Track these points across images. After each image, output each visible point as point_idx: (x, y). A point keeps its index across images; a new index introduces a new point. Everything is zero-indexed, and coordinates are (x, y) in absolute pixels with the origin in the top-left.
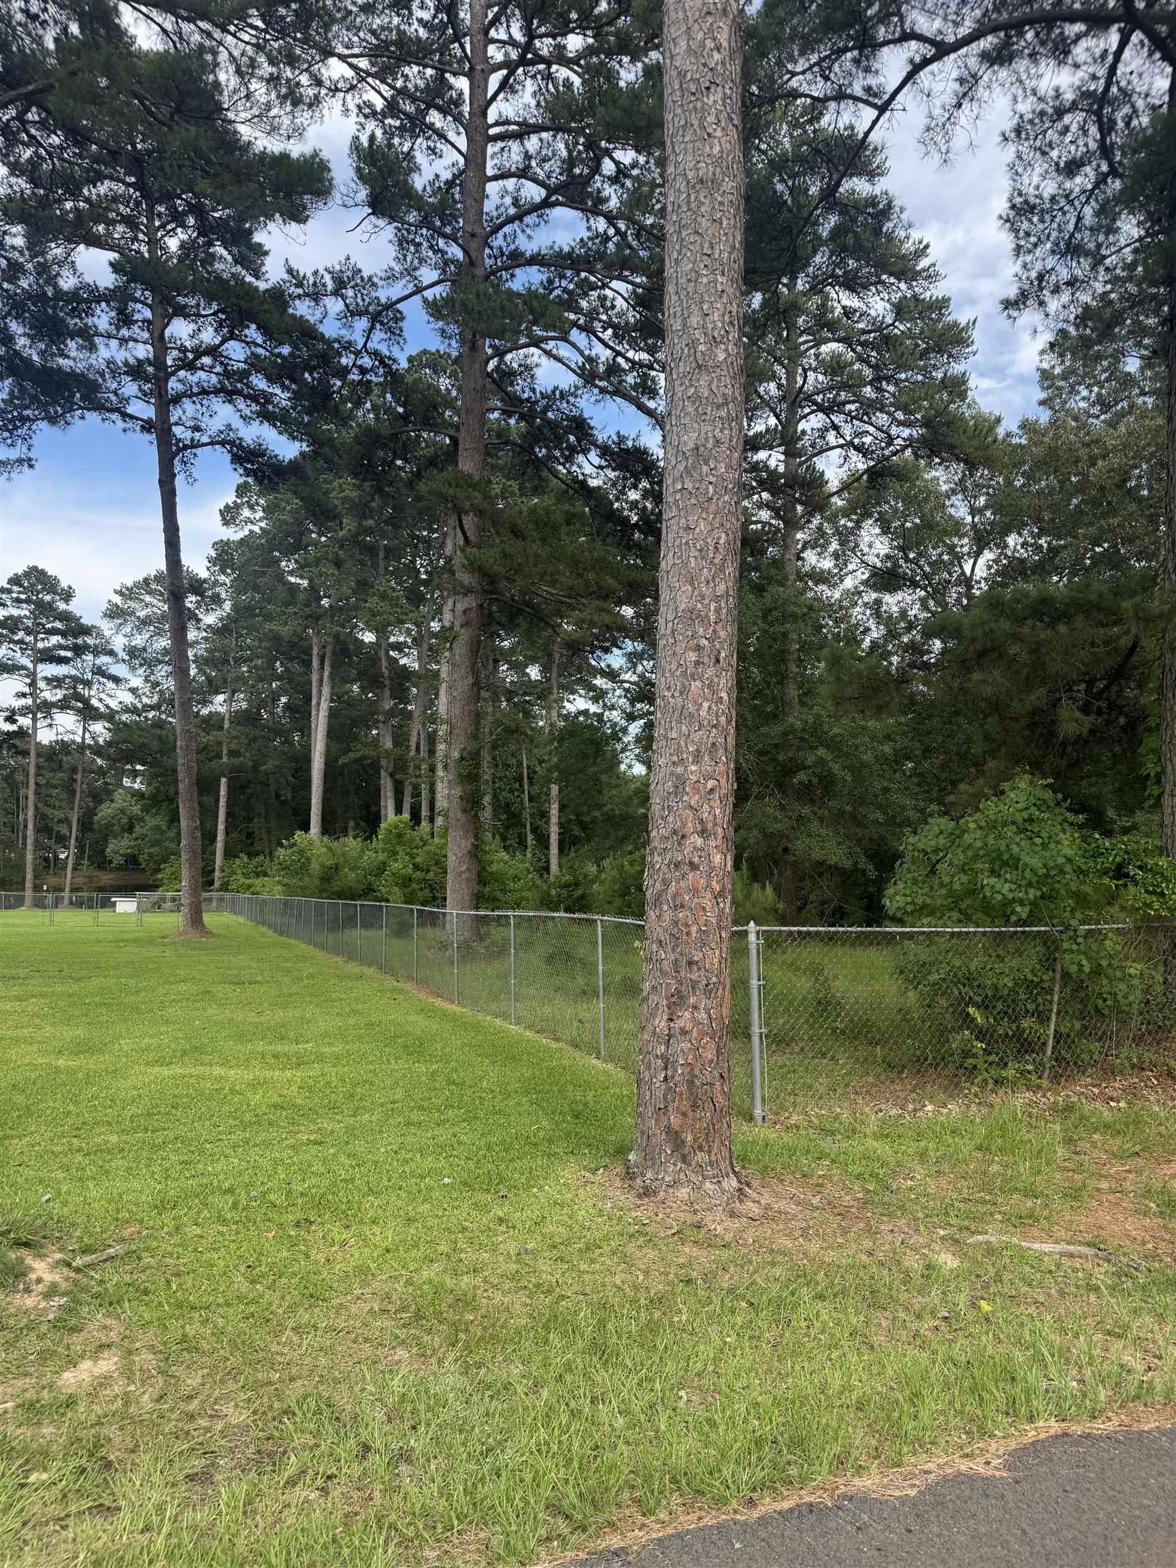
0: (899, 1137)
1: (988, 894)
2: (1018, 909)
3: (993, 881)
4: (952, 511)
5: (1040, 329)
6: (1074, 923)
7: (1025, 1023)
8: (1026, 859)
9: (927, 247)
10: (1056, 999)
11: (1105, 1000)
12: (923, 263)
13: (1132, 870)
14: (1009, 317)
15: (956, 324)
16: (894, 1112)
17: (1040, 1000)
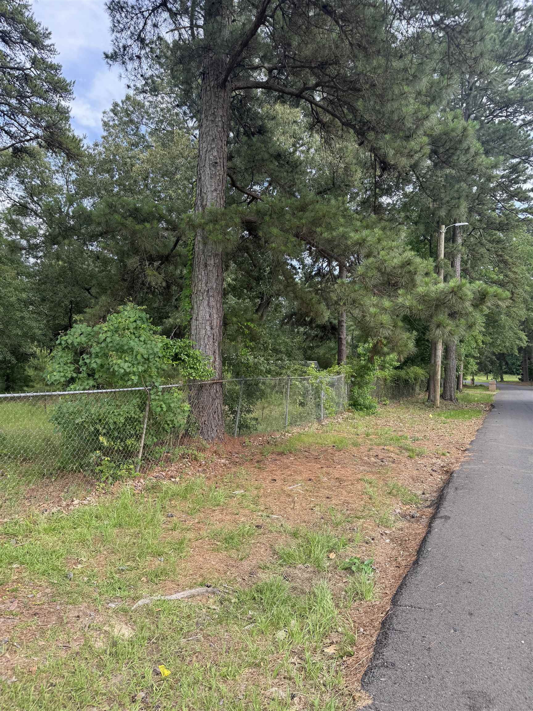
0: (62, 528)
1: (116, 369)
2: (133, 377)
3: (119, 361)
4: (57, 181)
5: (123, 76)
6: (156, 384)
7: (128, 442)
8: (136, 348)
9: (50, 33)
10: (145, 426)
11: (168, 425)
12: (47, 42)
13: (183, 357)
14: (108, 63)
15: (64, 81)
16: (54, 510)
17: (137, 428)
